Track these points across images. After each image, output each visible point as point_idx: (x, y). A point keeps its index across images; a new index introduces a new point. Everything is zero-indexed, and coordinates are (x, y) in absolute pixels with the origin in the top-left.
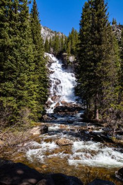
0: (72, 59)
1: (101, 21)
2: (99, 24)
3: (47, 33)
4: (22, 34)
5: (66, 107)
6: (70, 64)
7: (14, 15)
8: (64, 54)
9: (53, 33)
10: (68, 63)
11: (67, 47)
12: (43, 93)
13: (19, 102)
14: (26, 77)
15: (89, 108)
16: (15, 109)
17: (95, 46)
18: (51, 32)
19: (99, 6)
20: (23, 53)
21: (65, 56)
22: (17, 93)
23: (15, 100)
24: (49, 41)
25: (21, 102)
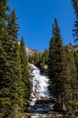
0: (46, 67)
1: (60, 49)
2: (59, 51)
3: (30, 51)
4: (15, 59)
5: (43, 101)
6: (45, 70)
7: (11, 49)
8: (41, 64)
9: (34, 50)
10: (44, 70)
11: (43, 60)
12: (28, 92)
13: (12, 100)
14: (17, 84)
15: (58, 101)
16: (9, 105)
17: (58, 63)
18: (33, 50)
19: (58, 41)
20: (15, 70)
21: (42, 65)
22: (11, 95)
23: (10, 100)
24: (31, 56)
25: (14, 101)
